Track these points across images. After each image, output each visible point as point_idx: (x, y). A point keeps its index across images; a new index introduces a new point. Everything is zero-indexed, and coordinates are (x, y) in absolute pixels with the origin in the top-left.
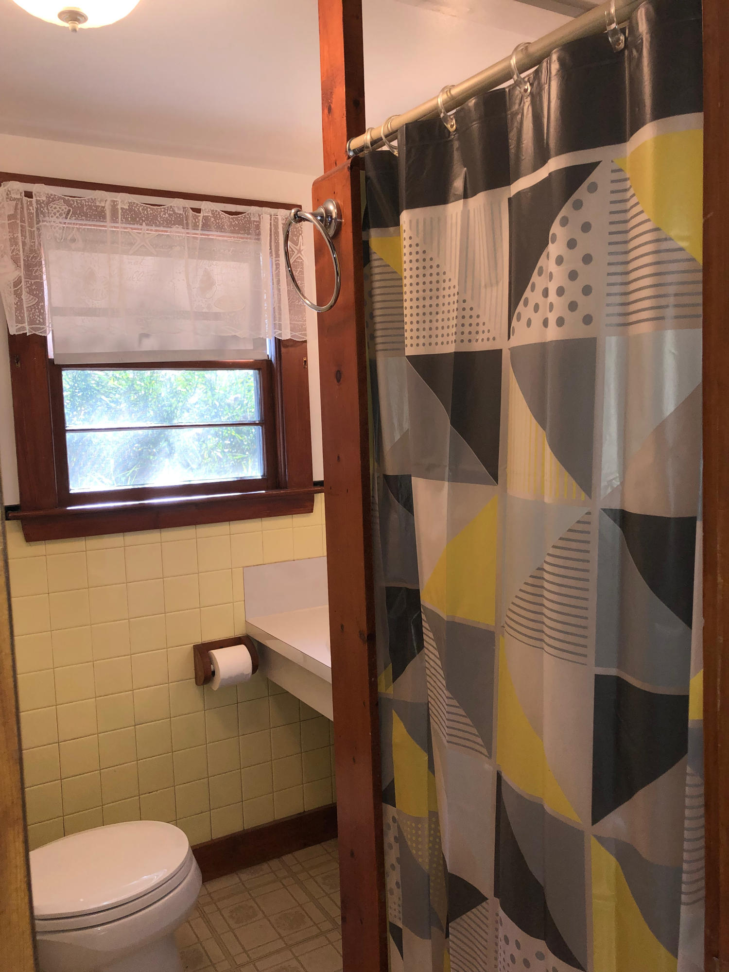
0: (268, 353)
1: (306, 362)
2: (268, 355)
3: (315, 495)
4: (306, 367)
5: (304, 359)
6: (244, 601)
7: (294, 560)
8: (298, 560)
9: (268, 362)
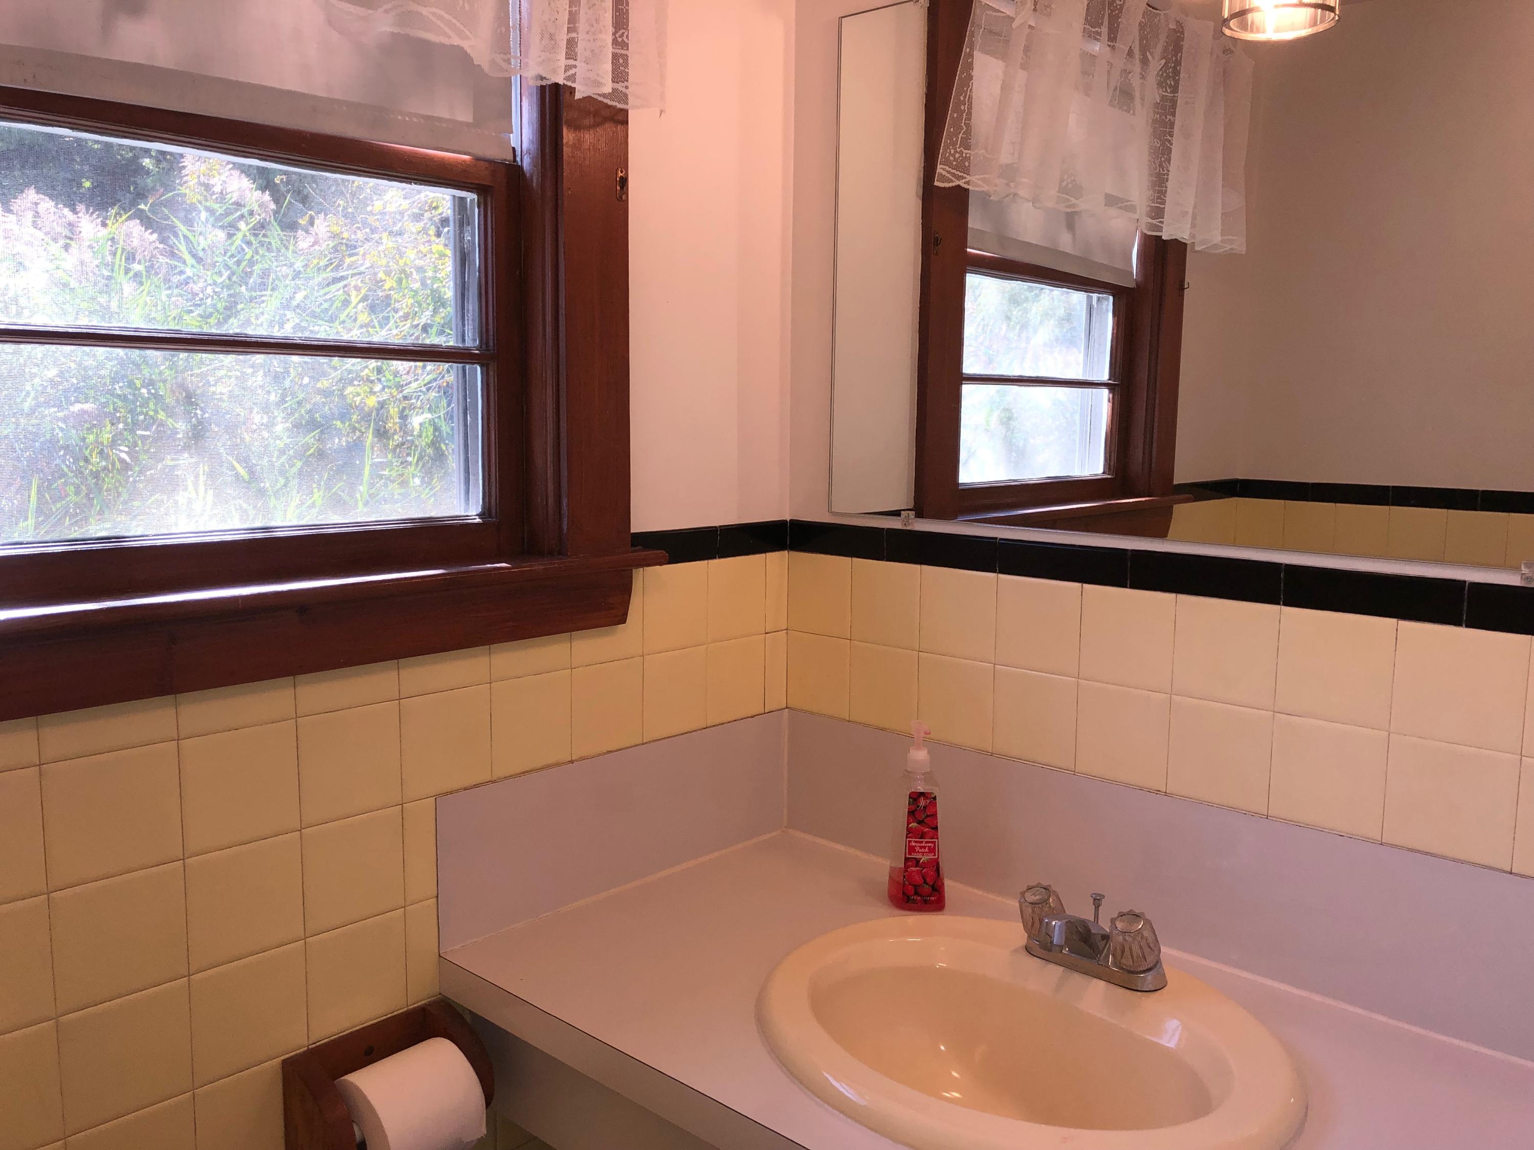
0: (514, 141)
1: (624, 182)
2: (514, 149)
3: (634, 570)
4: (624, 197)
5: (620, 174)
6: (437, 897)
7: (572, 762)
8: (582, 759)
9: (512, 170)
